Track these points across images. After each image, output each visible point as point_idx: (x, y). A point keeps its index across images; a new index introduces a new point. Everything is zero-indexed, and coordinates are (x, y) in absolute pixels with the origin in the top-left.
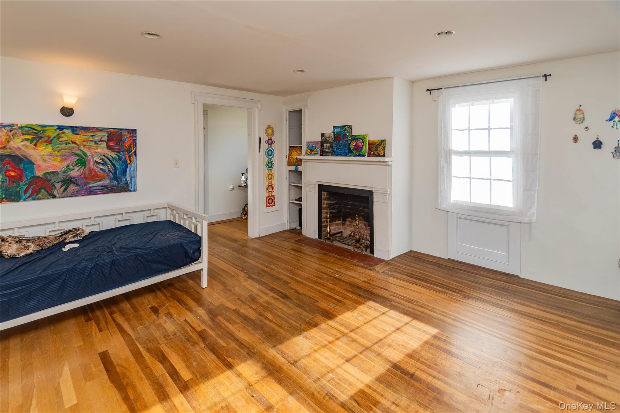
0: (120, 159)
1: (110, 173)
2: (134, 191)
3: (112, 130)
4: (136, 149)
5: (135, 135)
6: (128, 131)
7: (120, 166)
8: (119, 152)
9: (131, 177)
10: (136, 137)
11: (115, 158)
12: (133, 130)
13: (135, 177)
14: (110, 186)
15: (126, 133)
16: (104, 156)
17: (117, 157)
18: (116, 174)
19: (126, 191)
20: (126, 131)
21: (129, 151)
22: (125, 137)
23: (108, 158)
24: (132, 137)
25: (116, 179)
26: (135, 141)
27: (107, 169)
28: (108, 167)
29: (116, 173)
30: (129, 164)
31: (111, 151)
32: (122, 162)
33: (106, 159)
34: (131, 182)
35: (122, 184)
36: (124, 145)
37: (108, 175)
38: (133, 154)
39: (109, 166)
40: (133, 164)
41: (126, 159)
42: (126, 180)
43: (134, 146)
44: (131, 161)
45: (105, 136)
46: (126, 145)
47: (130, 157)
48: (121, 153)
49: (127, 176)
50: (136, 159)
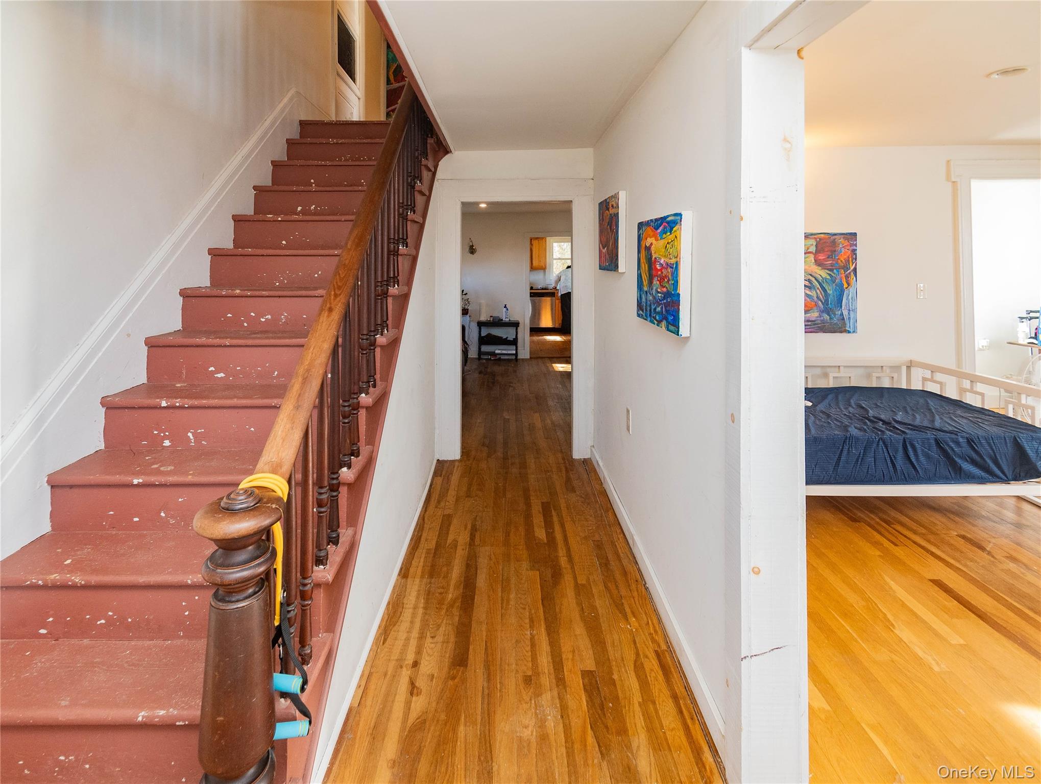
0: (833, 280)
1: (820, 302)
2: (854, 332)
3: (822, 235)
4: (856, 265)
5: (855, 243)
6: (846, 236)
7: (833, 292)
8: (831, 270)
9: (849, 310)
10: (856, 245)
11: (826, 278)
12: (851, 234)
13: (855, 311)
14: (819, 322)
15: (842, 240)
16: (811, 275)
17: (828, 277)
18: (827, 305)
19: (841, 332)
20: (842, 236)
21: (846, 268)
22: (841, 246)
23: (816, 279)
24: (851, 245)
25: (827, 311)
26: (854, 252)
27: (815, 296)
28: (816, 292)
29: (827, 301)
30: (846, 288)
31: (820, 268)
32: (836, 285)
33: (813, 279)
34: (849, 318)
35: (835, 320)
36: (839, 259)
37: (816, 305)
38: (852, 273)
39: (818, 291)
40: (852, 290)
41: (841, 281)
42: (842, 314)
43: (854, 261)
44: (849, 284)
45: (812, 244)
46: (842, 260)
47: (847, 277)
48: (835, 270)
49: (843, 308)
50: (856, 281)
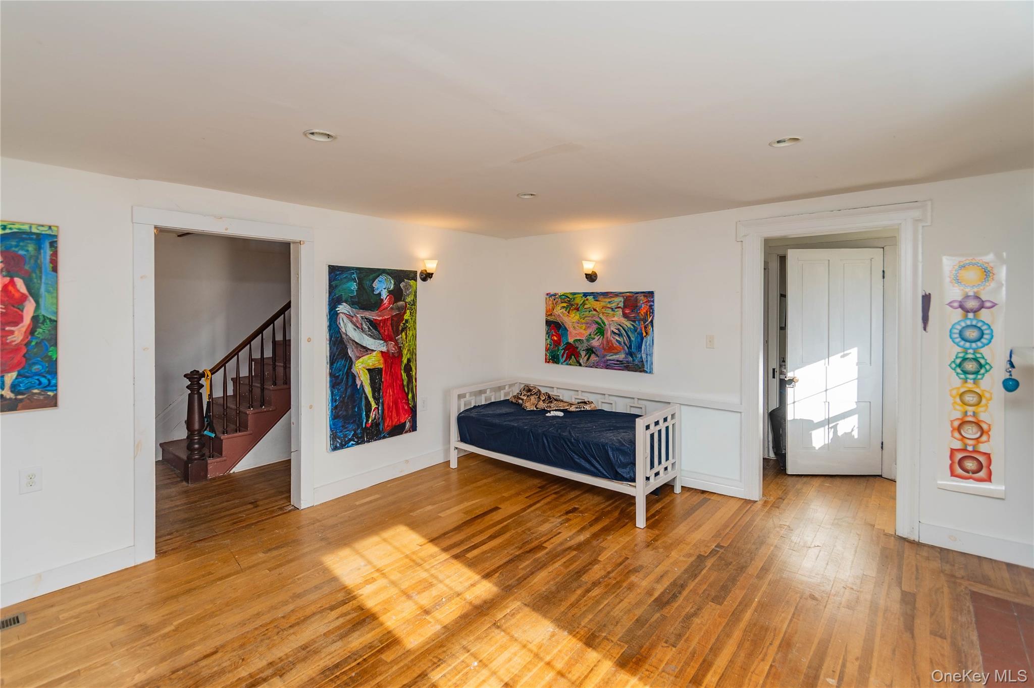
0: (635, 330)
1: (626, 347)
2: (650, 372)
3: (628, 294)
4: (653, 318)
5: (652, 299)
6: (645, 294)
7: (635, 339)
8: (634, 321)
9: (647, 354)
10: (653, 301)
11: (630, 328)
12: (649, 292)
13: (651, 355)
14: (625, 362)
15: (642, 298)
16: (620, 325)
17: (632, 327)
18: (631, 349)
19: (641, 372)
20: (642, 294)
21: (645, 320)
22: (641, 302)
23: (623, 328)
24: (648, 301)
25: (631, 354)
26: (651, 307)
27: (622, 341)
28: (624, 339)
29: (631, 346)
30: (645, 336)
31: (626, 320)
32: (638, 334)
33: (621, 329)
34: (647, 361)
35: (636, 362)
36: (640, 313)
37: (624, 349)
38: (649, 325)
39: (625, 338)
40: (649, 338)
41: (641, 331)
42: (641, 357)
43: (651, 314)
44: (647, 333)
45: (621, 301)
46: (642, 313)
47: (645, 327)
48: (637, 322)
49: (642, 352)
50: (653, 331)
